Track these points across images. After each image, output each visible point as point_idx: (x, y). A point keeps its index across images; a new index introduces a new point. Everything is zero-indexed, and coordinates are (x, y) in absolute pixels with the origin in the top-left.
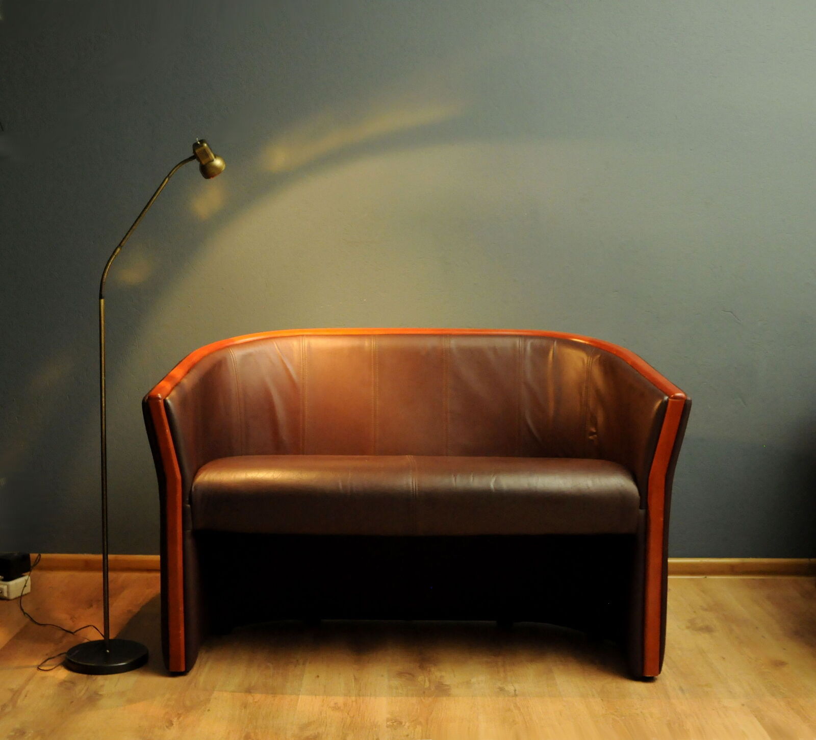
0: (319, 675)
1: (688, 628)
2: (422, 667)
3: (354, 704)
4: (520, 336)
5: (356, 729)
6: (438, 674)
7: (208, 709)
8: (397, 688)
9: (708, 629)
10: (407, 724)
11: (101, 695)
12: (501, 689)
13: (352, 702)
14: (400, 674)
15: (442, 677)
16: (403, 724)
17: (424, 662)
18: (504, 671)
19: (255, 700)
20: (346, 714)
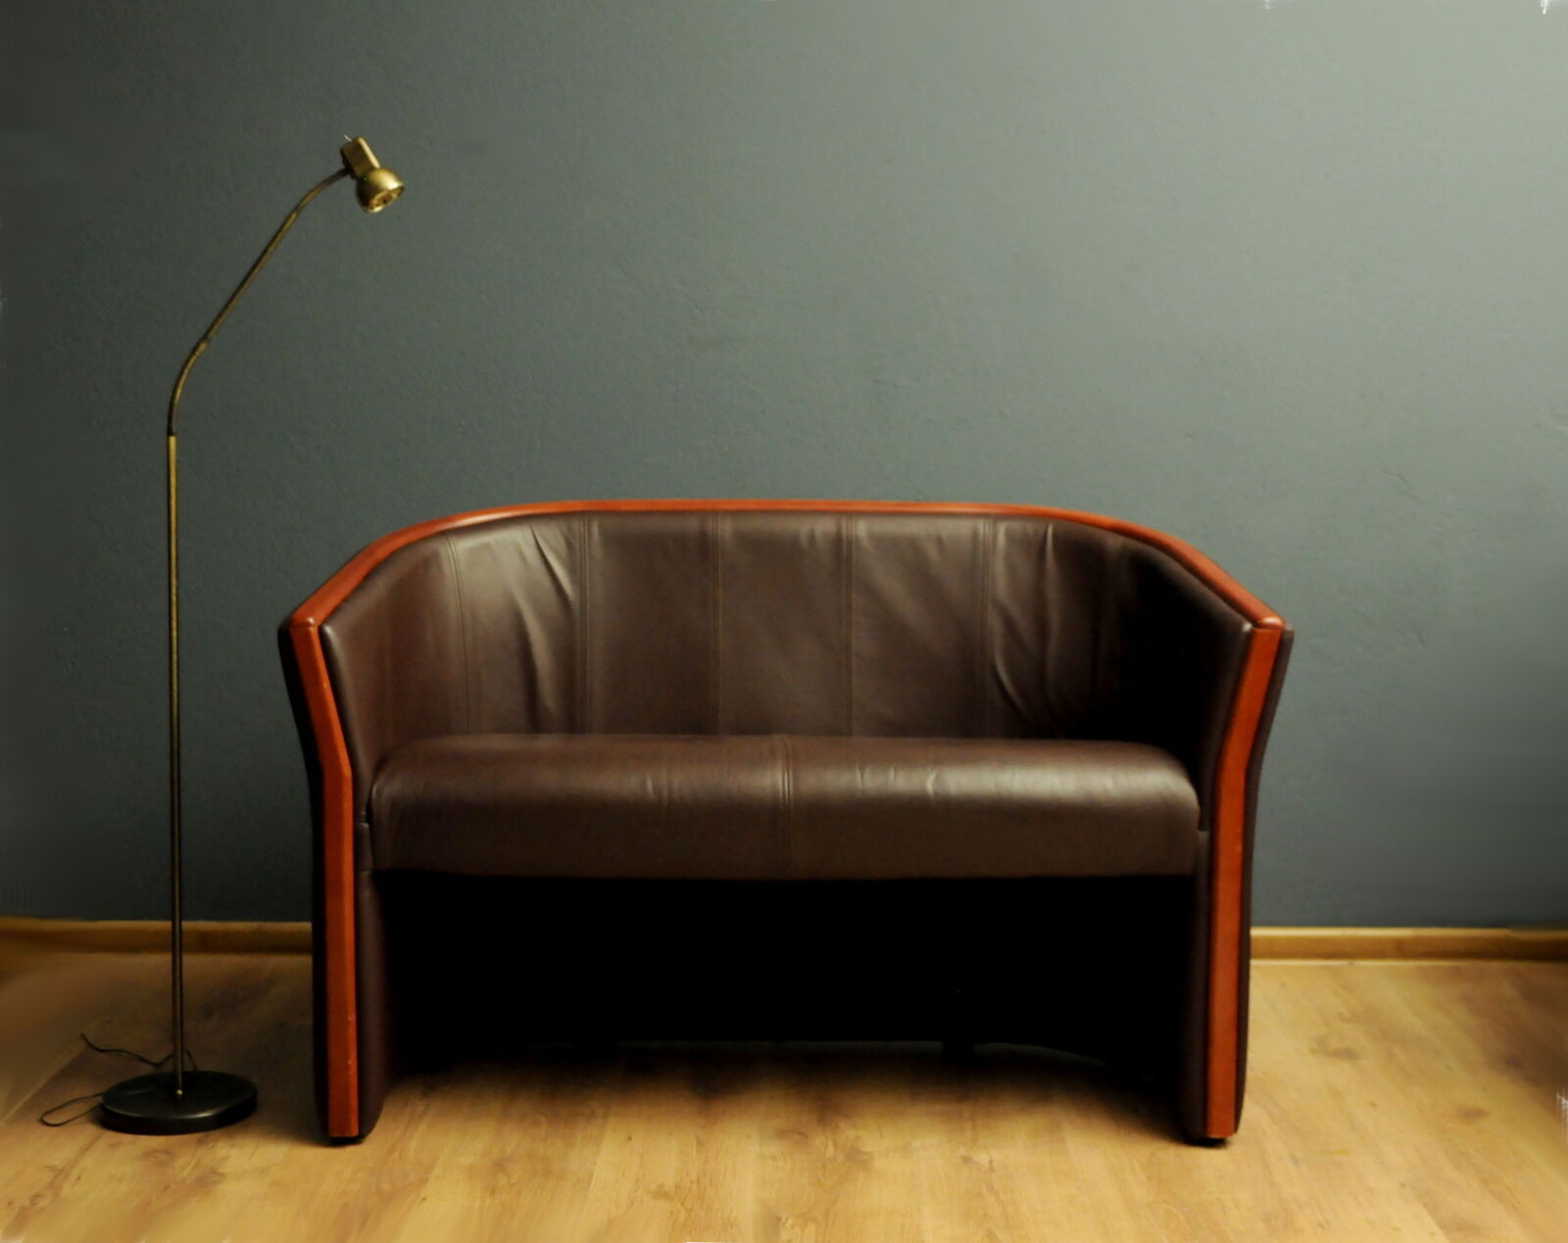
0: (633, 1137)
1: (1313, 1051)
2: (822, 1121)
3: (694, 1186)
4: (985, 516)
5: (696, 1230)
6: (851, 1133)
7: (422, 1196)
8: (774, 1158)
9: (1348, 1054)
10: (790, 1221)
11: (223, 1175)
12: (967, 1160)
13: (692, 1182)
14: (781, 1134)
15: (858, 1138)
16: (783, 1220)
17: (827, 1112)
18: (974, 1128)
19: (512, 1182)
20: (679, 1205)
